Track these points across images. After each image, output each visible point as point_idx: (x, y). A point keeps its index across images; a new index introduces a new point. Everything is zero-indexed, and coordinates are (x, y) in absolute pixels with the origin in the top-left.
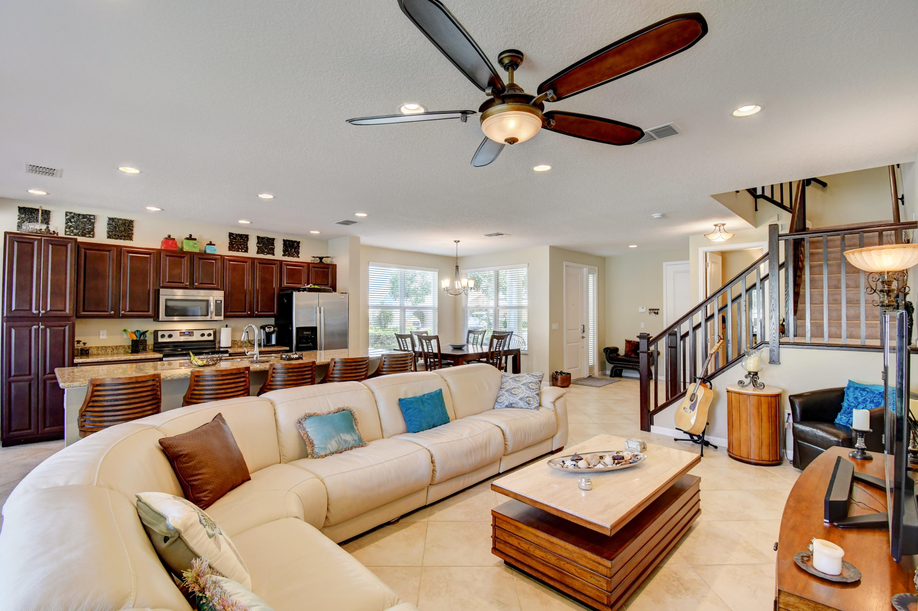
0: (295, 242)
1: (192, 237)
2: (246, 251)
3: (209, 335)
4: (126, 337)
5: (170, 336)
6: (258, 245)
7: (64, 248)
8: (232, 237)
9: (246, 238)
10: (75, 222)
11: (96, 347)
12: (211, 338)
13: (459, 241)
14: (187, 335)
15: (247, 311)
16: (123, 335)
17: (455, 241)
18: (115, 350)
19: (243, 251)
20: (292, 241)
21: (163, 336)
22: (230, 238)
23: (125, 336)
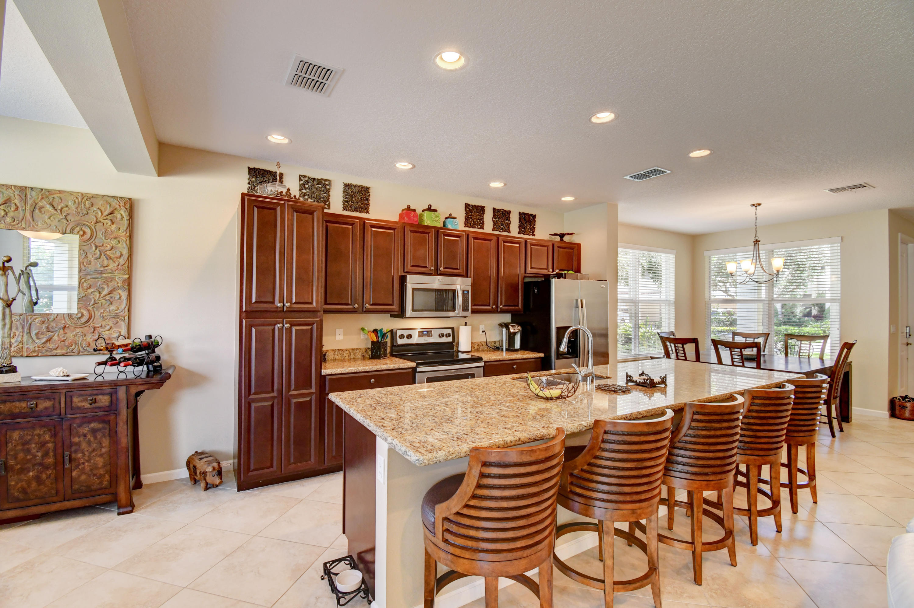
0: (532, 215)
1: (432, 208)
2: (482, 228)
3: (448, 335)
4: (364, 338)
5: (409, 336)
6: (494, 219)
7: (310, 216)
8: (468, 210)
9: (481, 210)
10: (309, 188)
11: (333, 350)
12: (450, 339)
13: (759, 205)
14: (425, 335)
15: (491, 305)
16: (360, 334)
17: (754, 205)
18: (352, 354)
19: (479, 227)
20: (528, 214)
21: (402, 336)
22: (466, 210)
23: (362, 337)
